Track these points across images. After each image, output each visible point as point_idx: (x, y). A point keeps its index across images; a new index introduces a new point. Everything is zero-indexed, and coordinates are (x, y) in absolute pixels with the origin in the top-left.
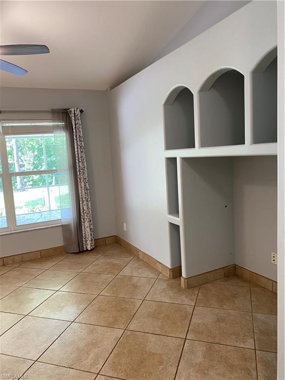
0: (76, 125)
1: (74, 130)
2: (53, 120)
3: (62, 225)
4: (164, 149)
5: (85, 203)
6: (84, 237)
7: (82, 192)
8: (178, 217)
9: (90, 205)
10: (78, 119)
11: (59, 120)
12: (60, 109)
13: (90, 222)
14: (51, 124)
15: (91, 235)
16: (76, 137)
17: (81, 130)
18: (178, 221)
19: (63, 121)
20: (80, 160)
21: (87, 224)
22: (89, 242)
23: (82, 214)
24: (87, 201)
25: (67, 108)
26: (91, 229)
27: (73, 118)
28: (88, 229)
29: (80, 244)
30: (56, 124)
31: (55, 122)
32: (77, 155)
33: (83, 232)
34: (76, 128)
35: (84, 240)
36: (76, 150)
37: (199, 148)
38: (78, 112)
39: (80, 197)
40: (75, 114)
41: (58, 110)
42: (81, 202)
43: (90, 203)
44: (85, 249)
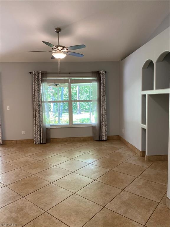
0: (102, 79)
1: (101, 82)
2: (92, 77)
3: (92, 127)
4: (141, 90)
5: (104, 117)
6: (102, 133)
7: (103, 111)
8: (145, 125)
9: (106, 118)
10: (103, 76)
11: (94, 77)
12: (96, 71)
13: (106, 126)
14: (91, 78)
15: (106, 133)
16: (102, 84)
17: (105, 81)
18: (145, 127)
19: (97, 77)
20: (103, 96)
21: (104, 127)
22: (104, 136)
23: (102, 122)
24: (105, 116)
25: (99, 70)
26: (106, 130)
27: (101, 75)
28: (104, 130)
29: (100, 136)
30: (93, 78)
31: (93, 77)
32: (101, 93)
33: (102, 131)
34: (102, 80)
35: (102, 135)
36: (101, 91)
37: (155, 90)
38: (104, 72)
39: (102, 114)
40: (102, 73)
41: (94, 72)
42: (102, 116)
43: (106, 117)
44: (102, 139)
